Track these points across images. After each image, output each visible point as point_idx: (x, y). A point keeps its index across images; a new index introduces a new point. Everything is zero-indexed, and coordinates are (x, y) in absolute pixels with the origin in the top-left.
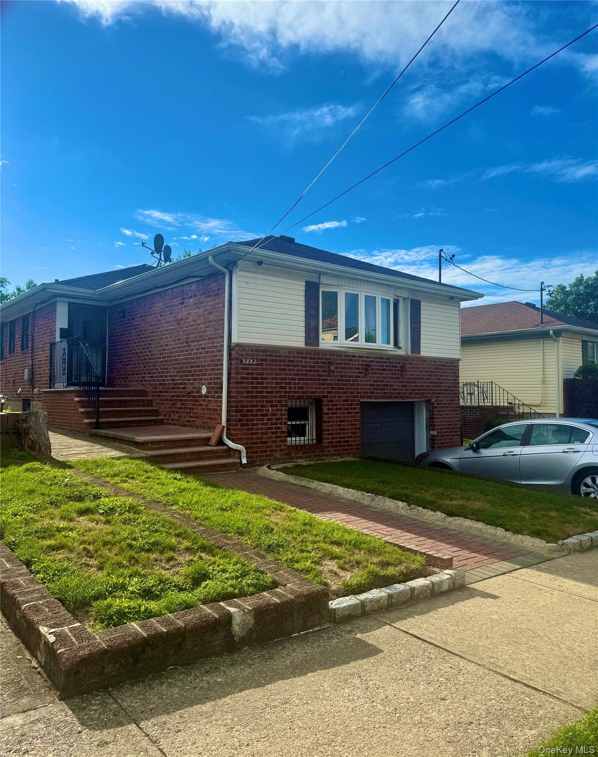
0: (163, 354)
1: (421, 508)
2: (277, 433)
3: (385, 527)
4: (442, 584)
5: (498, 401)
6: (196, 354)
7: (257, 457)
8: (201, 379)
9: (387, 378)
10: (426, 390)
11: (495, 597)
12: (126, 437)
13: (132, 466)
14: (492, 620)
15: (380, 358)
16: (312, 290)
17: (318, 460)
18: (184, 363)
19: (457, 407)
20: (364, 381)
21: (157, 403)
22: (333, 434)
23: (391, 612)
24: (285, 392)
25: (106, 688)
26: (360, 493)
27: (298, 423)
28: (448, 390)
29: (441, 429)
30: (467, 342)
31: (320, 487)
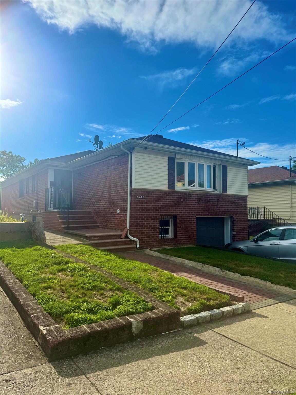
0: (98, 194)
1: (227, 271)
2: (154, 232)
3: (209, 280)
4: (238, 310)
5: (268, 217)
6: (115, 193)
7: (144, 244)
8: (117, 206)
9: (210, 205)
10: (230, 211)
11: (266, 317)
12: (81, 234)
13: (84, 248)
14: (264, 329)
15: (206, 195)
16: (171, 161)
17: (175, 246)
18: (109, 198)
19: (246, 220)
20: (198, 207)
21: (96, 218)
22: (182, 233)
23: (212, 323)
24: (158, 212)
25: (71, 357)
26: (196, 263)
27: (165, 227)
28: (242, 211)
29: (238, 231)
30: (252, 187)
31: (176, 260)
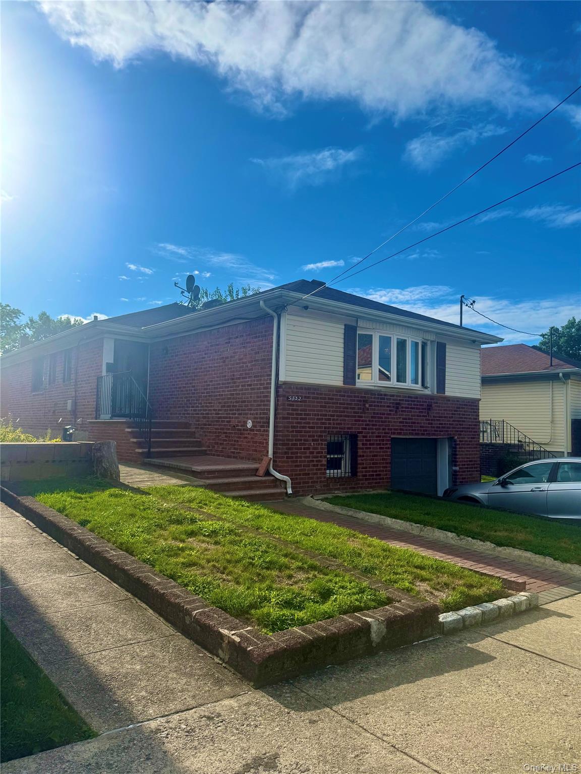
0: (207, 389)
1: (470, 539)
2: (317, 465)
3: (444, 555)
4: (521, 604)
5: (509, 439)
6: (242, 390)
7: (300, 488)
8: (246, 414)
9: (415, 416)
10: (449, 428)
11: (569, 617)
12: (182, 466)
14: (575, 635)
15: (409, 397)
16: (350, 333)
17: (354, 492)
18: (230, 398)
19: (477, 444)
20: (394, 418)
21: (200, 435)
22: (366, 468)
23: (486, 627)
24: (325, 428)
25: (287, 681)
26: (408, 524)
27: (336, 456)
28: (469, 428)
29: (462, 465)
30: (487, 381)
31: (367, 517)
